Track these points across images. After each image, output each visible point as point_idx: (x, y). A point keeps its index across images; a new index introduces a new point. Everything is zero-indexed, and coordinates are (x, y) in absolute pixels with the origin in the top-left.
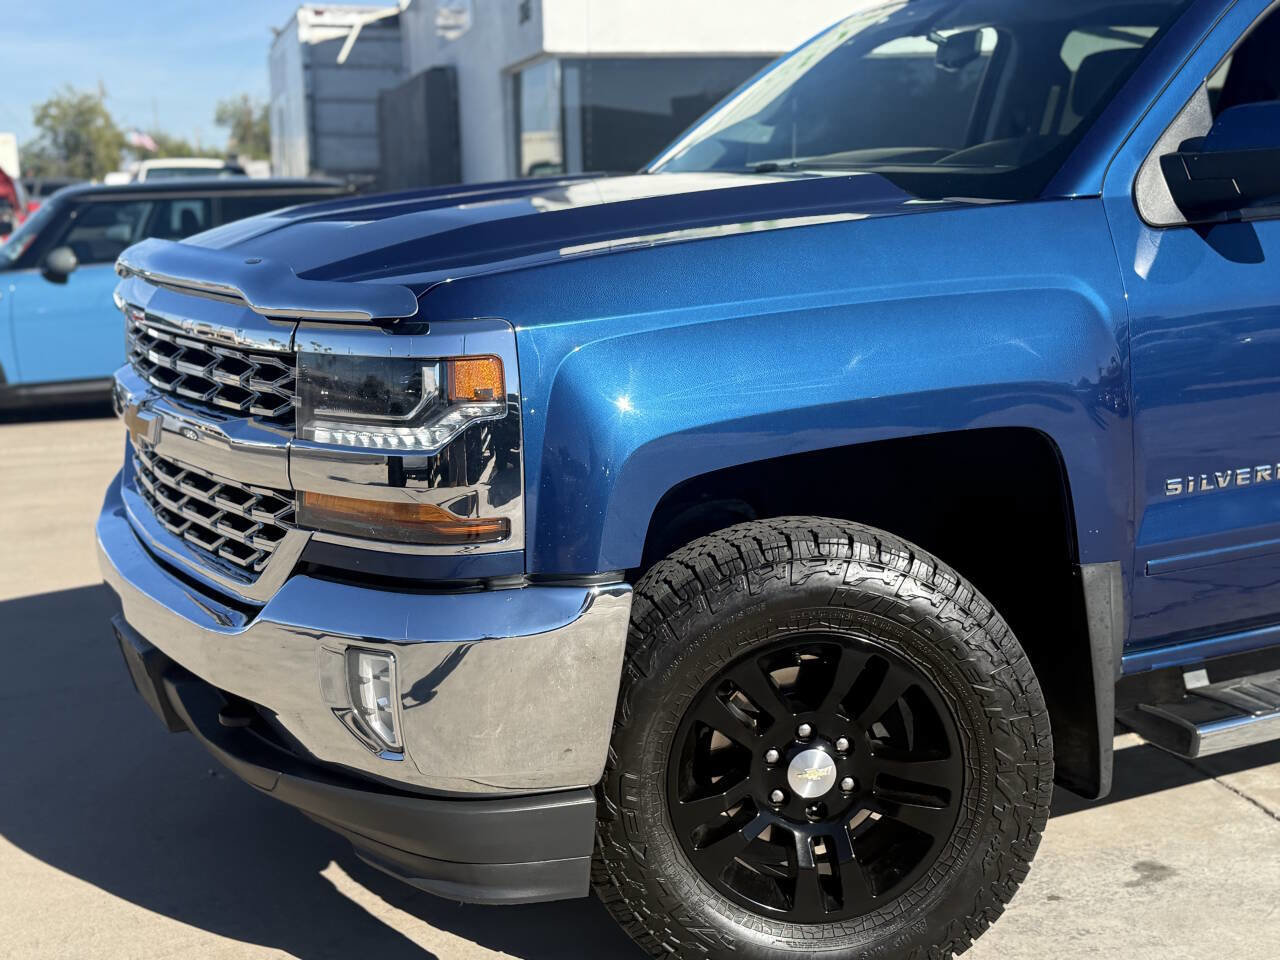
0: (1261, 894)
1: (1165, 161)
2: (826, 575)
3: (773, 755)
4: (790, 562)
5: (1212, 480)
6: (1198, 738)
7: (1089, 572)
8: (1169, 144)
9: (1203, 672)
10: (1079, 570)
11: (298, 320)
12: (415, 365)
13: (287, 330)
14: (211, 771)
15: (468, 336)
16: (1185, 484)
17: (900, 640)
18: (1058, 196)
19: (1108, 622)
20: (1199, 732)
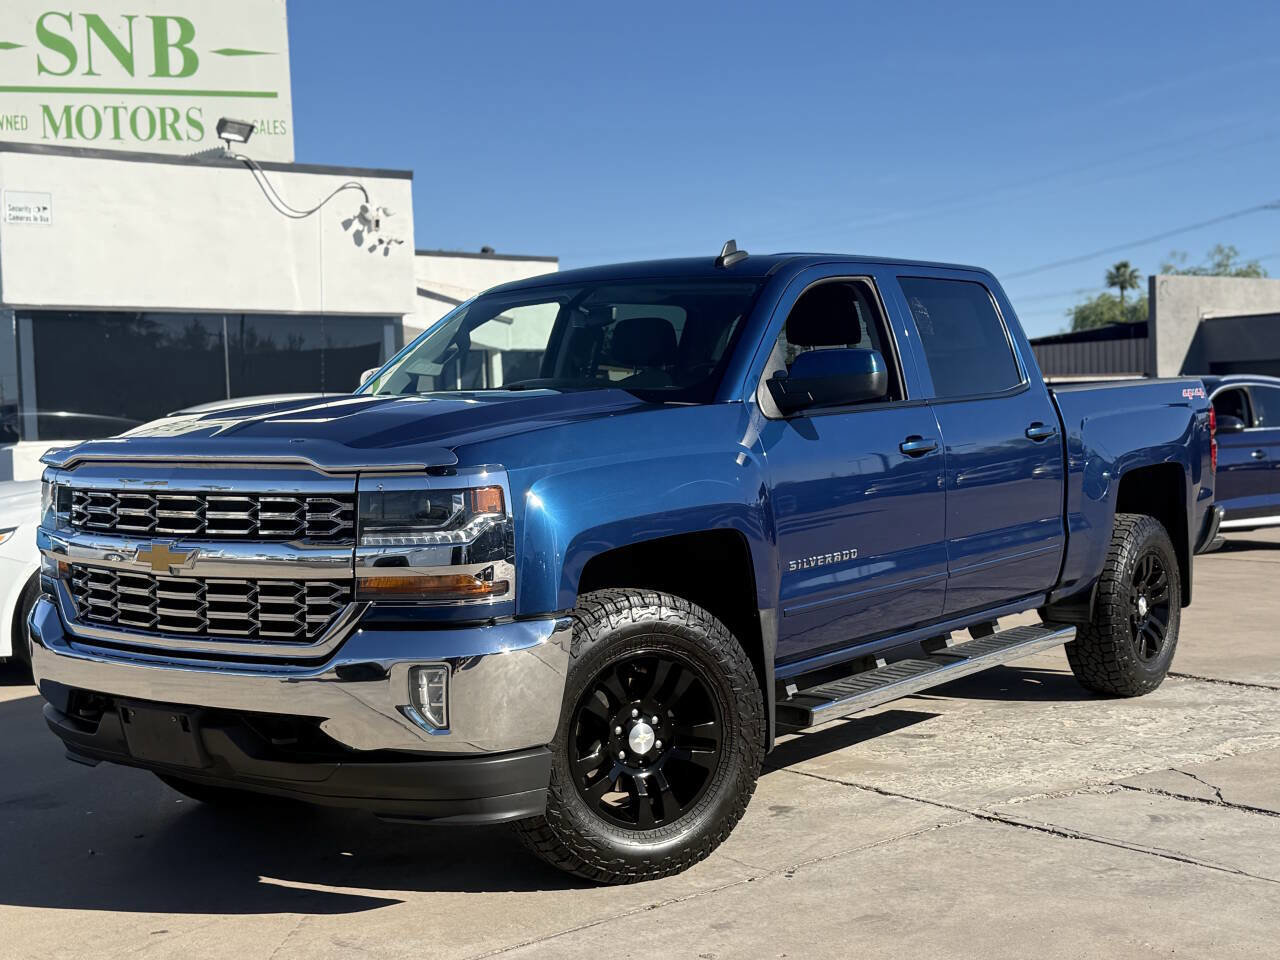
0: (846, 810)
1: (769, 382)
2: (650, 615)
3: (618, 729)
4: (630, 608)
5: (809, 563)
6: (812, 714)
7: (763, 613)
8: (767, 374)
9: (794, 685)
10: (758, 613)
11: (358, 473)
12: (448, 495)
13: (352, 479)
14: (90, 851)
15: (470, 476)
16: (797, 564)
17: (689, 652)
18: (722, 401)
19: (771, 644)
20: (813, 710)
